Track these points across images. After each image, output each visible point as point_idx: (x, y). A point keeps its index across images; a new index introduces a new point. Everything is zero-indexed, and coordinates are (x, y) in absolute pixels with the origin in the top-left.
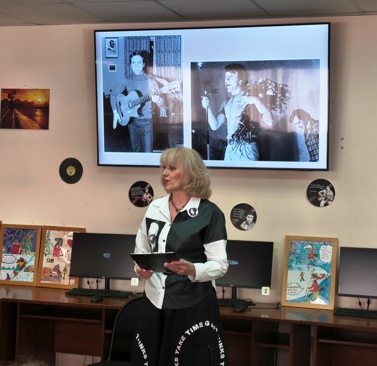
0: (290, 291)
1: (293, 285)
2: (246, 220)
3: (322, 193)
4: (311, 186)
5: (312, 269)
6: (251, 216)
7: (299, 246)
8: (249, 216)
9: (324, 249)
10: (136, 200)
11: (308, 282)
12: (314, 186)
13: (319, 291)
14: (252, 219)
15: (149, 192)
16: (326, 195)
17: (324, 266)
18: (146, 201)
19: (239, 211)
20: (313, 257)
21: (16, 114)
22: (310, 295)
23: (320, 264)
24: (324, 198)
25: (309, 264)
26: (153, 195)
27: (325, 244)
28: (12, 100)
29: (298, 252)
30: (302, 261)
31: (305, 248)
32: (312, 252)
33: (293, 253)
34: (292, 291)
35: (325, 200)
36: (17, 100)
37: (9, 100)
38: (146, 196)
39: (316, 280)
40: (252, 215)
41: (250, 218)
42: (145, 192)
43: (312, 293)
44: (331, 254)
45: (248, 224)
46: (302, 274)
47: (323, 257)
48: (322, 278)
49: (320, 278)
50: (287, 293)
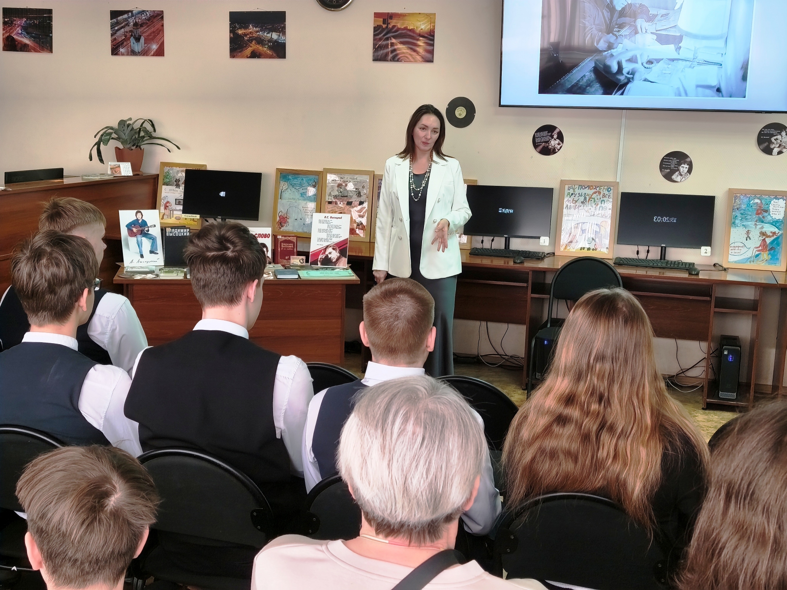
0: (733, 251)
1: (736, 244)
2: (678, 170)
3: (776, 139)
4: (763, 131)
5: (761, 226)
6: (686, 166)
7: (746, 200)
8: (682, 165)
9: (775, 204)
10: (541, 147)
11: (756, 241)
12: (766, 131)
13: (769, 250)
14: (687, 169)
15: (557, 138)
16: (781, 141)
17: (775, 223)
18: (554, 148)
19: (671, 160)
20: (761, 212)
21: (392, 44)
22: (757, 256)
23: (771, 220)
24: (778, 145)
25: (756, 221)
26: (562, 141)
27: (776, 198)
28: (388, 25)
29: (743, 207)
30: (749, 217)
31: (751, 202)
32: (760, 207)
33: (738, 209)
34: (736, 251)
35: (779, 147)
36: (394, 26)
37: (384, 26)
38: (554, 143)
39: (764, 240)
40: (688, 165)
41: (684, 168)
42: (552, 137)
43: (760, 254)
44: (784, 209)
45: (681, 175)
46: (748, 232)
47: (773, 213)
48: (773, 236)
49: (769, 237)
50: (730, 253)
